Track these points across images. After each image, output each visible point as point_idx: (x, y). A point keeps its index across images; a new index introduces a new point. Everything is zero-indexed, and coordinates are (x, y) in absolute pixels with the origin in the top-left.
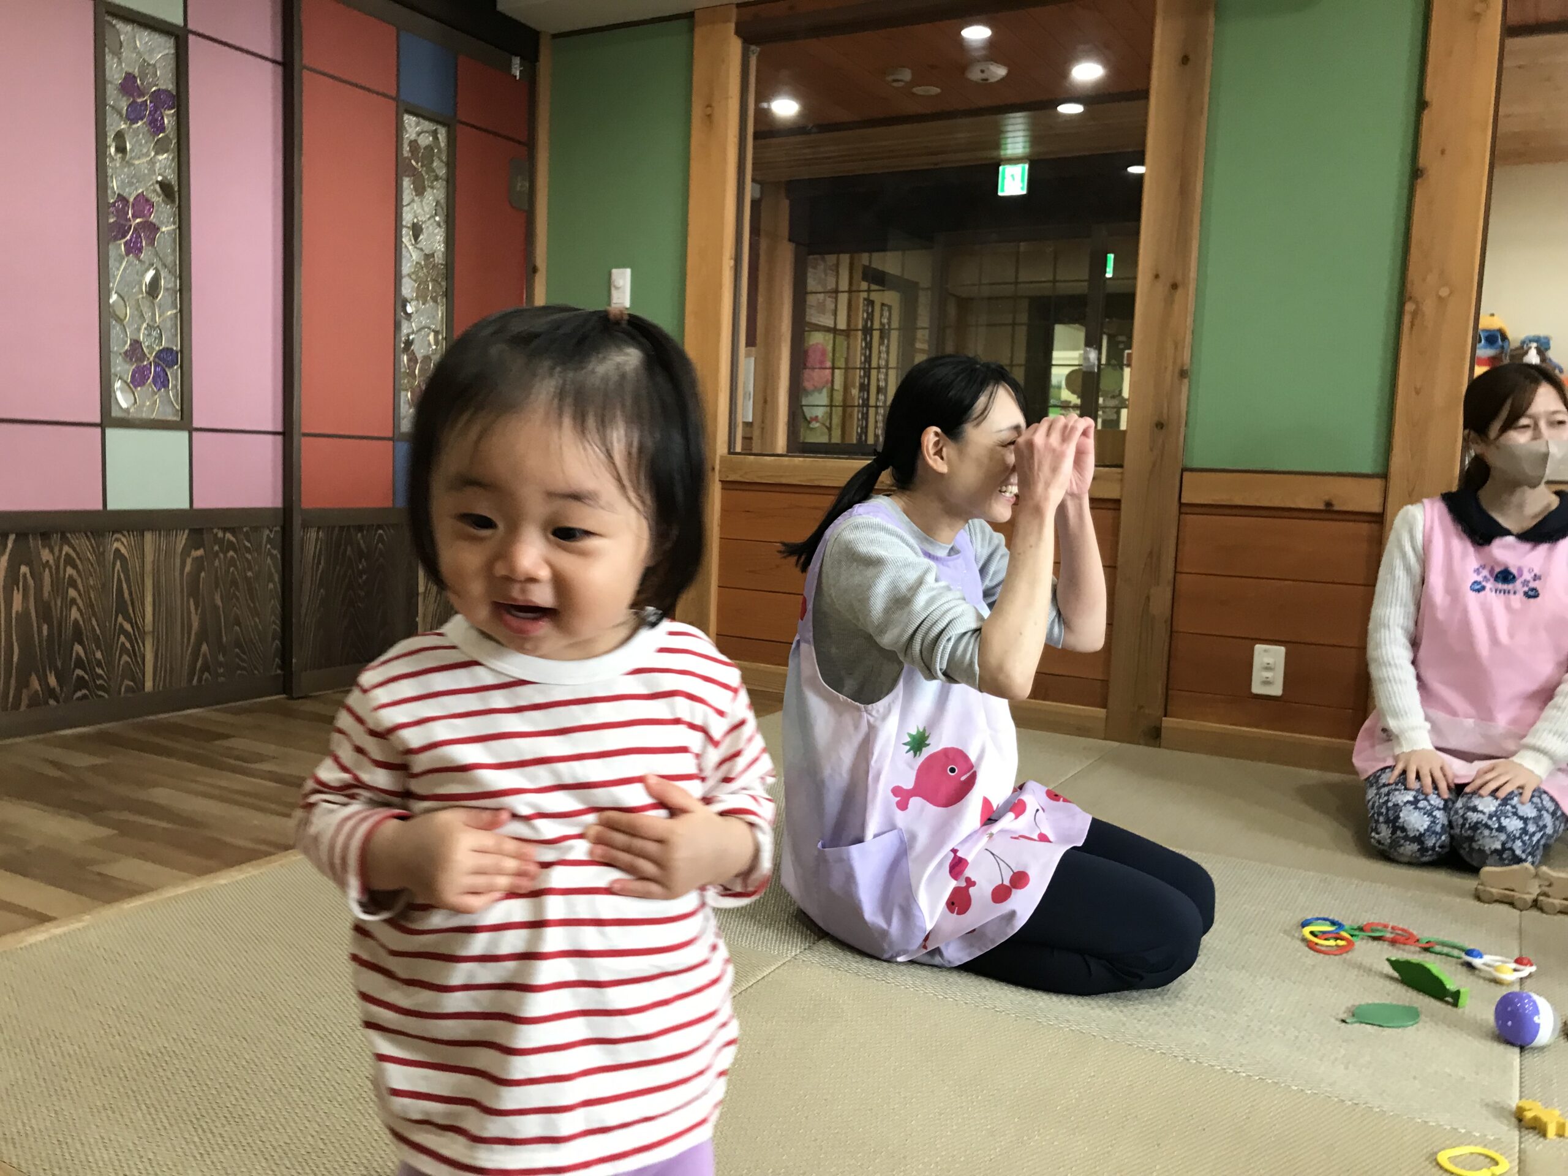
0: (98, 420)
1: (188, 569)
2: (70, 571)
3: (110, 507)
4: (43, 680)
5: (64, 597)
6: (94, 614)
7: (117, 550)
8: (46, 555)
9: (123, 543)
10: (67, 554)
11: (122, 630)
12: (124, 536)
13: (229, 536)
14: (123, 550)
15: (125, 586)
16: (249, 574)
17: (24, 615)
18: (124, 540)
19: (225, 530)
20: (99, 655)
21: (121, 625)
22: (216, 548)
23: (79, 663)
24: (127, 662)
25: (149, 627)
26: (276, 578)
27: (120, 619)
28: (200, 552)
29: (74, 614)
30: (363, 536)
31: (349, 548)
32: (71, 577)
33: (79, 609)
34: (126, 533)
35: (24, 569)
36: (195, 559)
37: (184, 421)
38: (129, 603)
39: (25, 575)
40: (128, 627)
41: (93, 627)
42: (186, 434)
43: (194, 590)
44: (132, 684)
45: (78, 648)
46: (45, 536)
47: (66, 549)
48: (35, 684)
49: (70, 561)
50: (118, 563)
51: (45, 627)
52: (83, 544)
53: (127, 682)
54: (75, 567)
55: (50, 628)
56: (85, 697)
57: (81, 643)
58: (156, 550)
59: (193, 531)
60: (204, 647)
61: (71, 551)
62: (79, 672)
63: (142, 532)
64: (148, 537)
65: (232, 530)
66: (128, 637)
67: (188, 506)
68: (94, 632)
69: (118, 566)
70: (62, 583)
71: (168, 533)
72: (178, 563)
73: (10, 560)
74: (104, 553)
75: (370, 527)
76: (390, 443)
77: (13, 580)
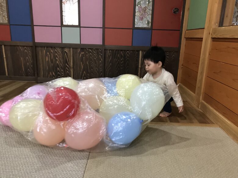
0: (60, 25)
1: (80, 56)
2: (56, 54)
3: (63, 43)
5: (55, 59)
6: (61, 63)
7: (65, 51)
8: (52, 51)
11: (67, 67)
12: (67, 48)
13: (90, 50)
14: (66, 51)
15: (67, 58)
16: (95, 58)
17: (48, 62)
20: (62, 70)
21: (66, 66)
22: (87, 52)
23: (59, 71)
25: (72, 67)
27: (66, 64)
28: (83, 53)
29: (57, 62)
31: (118, 55)
32: (56, 55)
33: (58, 61)
37: (79, 26)
38: (68, 62)
39: (48, 54)
41: (61, 65)
42: (79, 28)
43: (82, 60)
45: (58, 68)
46: (51, 47)
47: (55, 50)
48: (51, 73)
51: (52, 64)
52: (59, 49)
53: (68, 76)
55: (53, 64)
56: (59, 77)
57: (59, 68)
58: (73, 52)
59: (81, 49)
60: (84, 72)
61: (56, 51)
62: (58, 73)
63: (70, 48)
64: (71, 49)
65: (91, 49)
66: (68, 67)
67: (80, 43)
68: (61, 66)
69: (66, 54)
70: (55, 57)
71: (76, 48)
72: (78, 54)
73: (45, 51)
74: (62, 51)
75: (125, 50)
76: (132, 30)
77: (46, 55)
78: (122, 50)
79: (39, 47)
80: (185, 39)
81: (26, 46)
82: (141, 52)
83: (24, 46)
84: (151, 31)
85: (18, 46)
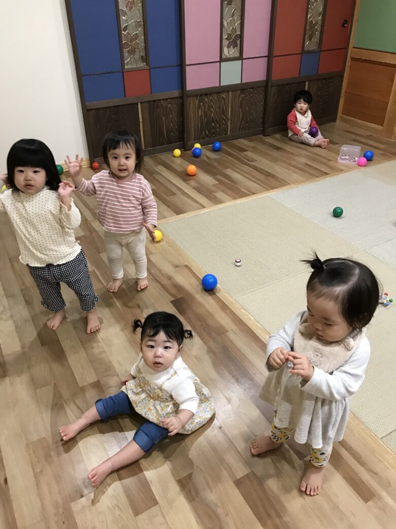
0: (219, 60)
2: (212, 103)
3: (221, 85)
4: (205, 133)
5: (210, 110)
6: (217, 115)
8: (206, 100)
10: (211, 99)
11: (223, 119)
12: (225, 93)
13: (251, 90)
14: (224, 97)
15: (224, 107)
16: (256, 100)
17: (201, 116)
19: (250, 88)
20: (218, 126)
22: (248, 94)
23: (213, 128)
24: (224, 127)
25: (229, 118)
26: (263, 100)
27: (223, 116)
28: (243, 95)
29: (212, 115)
30: (288, 87)
31: (284, 91)
32: (212, 105)
35: (201, 104)
36: (242, 97)
37: (241, 58)
38: (225, 111)
39: (201, 106)
40: (225, 118)
42: (241, 61)
43: (241, 107)
44: (225, 133)
45: (213, 124)
46: (206, 95)
47: (211, 97)
48: (203, 133)
49: (212, 101)
50: (223, 100)
52: (215, 96)
54: (213, 102)
55: (207, 119)
56: (214, 136)
57: (214, 122)
58: (232, 96)
59: (242, 90)
60: (243, 122)
62: (213, 130)
63: (229, 91)
64: (230, 93)
65: (252, 88)
67: (240, 82)
68: (217, 119)
70: (210, 107)
71: (236, 90)
72: (237, 99)
73: (198, 102)
74: (219, 98)
75: (290, 84)
76: (300, 55)
77: (199, 107)
79: (190, 97)
80: (350, 59)
81: (170, 99)
82: (307, 83)
83: (168, 99)
84: (319, 53)
85: (160, 100)
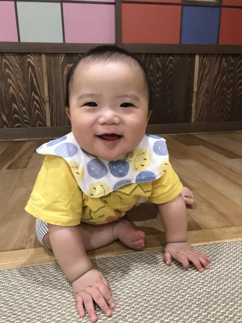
1: (65, 72)
2: (7, 71)
3: (22, 41)
5: (6, 82)
6: (21, 91)
7: (29, 62)
9: (31, 59)
11: (34, 99)
12: (32, 56)
14: (32, 63)
15: (34, 79)
18: (31, 57)
21: (34, 97)
23: (16, 112)
24: (37, 114)
27: (33, 94)
29: (11, 90)
30: (160, 60)
31: (151, 65)
32: (8, 73)
33: (13, 88)
34: (33, 54)
38: (37, 87)
40: (37, 98)
41: (20, 97)
42: (59, 4)
44: (41, 123)
47: (4, 60)
49: (7, 66)
50: (30, 68)
52: (13, 59)
53: (38, 122)
54: (9, 69)
57: (16, 103)
58: (49, 63)
61: (7, 62)
63: (40, 54)
64: (43, 57)
66: (37, 102)
67: (62, 42)
68: (21, 99)
69: (30, 70)
70: (5, 77)
71: (54, 54)
74: (22, 64)
75: (164, 55)
78: (158, 55)
82: (197, 58)
84: (219, 9)
